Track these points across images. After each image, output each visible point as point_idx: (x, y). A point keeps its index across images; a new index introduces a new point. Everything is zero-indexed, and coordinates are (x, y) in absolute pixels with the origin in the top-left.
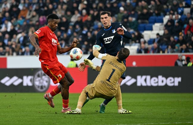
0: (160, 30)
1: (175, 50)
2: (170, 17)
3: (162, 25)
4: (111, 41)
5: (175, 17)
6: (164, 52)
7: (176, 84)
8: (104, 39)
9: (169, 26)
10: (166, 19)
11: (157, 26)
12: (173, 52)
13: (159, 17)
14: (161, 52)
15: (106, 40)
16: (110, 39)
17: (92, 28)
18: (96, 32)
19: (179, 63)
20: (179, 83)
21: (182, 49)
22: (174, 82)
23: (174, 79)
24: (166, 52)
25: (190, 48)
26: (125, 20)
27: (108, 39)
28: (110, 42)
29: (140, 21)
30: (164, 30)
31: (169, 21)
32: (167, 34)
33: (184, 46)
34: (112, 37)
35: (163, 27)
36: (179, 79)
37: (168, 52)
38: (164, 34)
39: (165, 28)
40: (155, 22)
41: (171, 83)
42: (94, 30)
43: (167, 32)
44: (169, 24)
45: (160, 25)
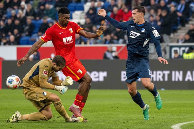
0: (81, 18)
1: (98, 41)
2: (92, 5)
3: (83, 13)
4: (136, 37)
5: (98, 4)
6: (86, 43)
7: (101, 79)
8: (131, 32)
9: (91, 15)
10: (87, 6)
11: (77, 15)
12: (96, 43)
13: (79, 5)
14: (83, 43)
15: (132, 34)
16: (136, 34)
17: (5, 16)
18: (9, 21)
19: (109, 55)
20: (104, 78)
21: (106, 40)
22: (98, 77)
23: (99, 74)
24: (88, 43)
25: (115, 39)
26: (42, 7)
27: (134, 34)
28: (134, 38)
29: (58, 9)
30: (86, 18)
31: (91, 9)
32: (89, 23)
33: (108, 37)
34: (139, 34)
35: (84, 15)
36: (105, 74)
37: (90, 43)
38: (86, 23)
39: (86, 16)
40: (75, 9)
41: (96, 78)
42: (6, 18)
43: (88, 20)
44: (91, 12)
45: (81, 13)
